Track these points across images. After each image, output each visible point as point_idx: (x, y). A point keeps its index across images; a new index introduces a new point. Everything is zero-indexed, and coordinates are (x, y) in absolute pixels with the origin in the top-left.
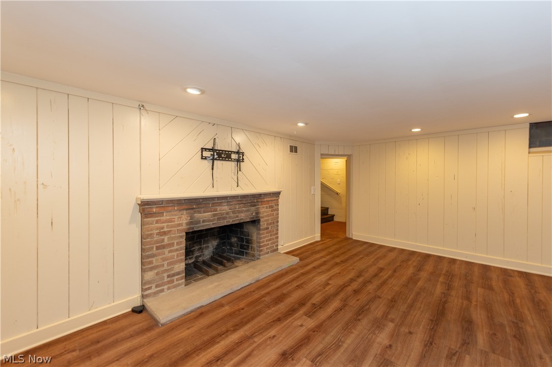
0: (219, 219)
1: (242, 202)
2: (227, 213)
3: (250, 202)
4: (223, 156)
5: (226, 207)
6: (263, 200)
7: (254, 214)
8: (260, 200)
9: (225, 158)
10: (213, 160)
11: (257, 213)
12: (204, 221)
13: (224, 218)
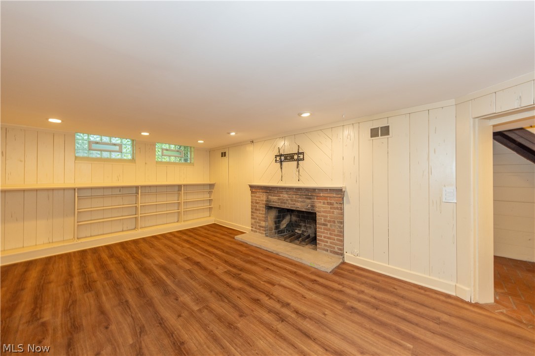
0: (281, 202)
1: (297, 193)
2: (287, 200)
3: (305, 194)
4: (288, 158)
5: (286, 195)
6: (318, 195)
7: (309, 206)
8: (314, 194)
9: (290, 159)
10: (281, 162)
11: (313, 206)
12: (273, 202)
13: (285, 203)
